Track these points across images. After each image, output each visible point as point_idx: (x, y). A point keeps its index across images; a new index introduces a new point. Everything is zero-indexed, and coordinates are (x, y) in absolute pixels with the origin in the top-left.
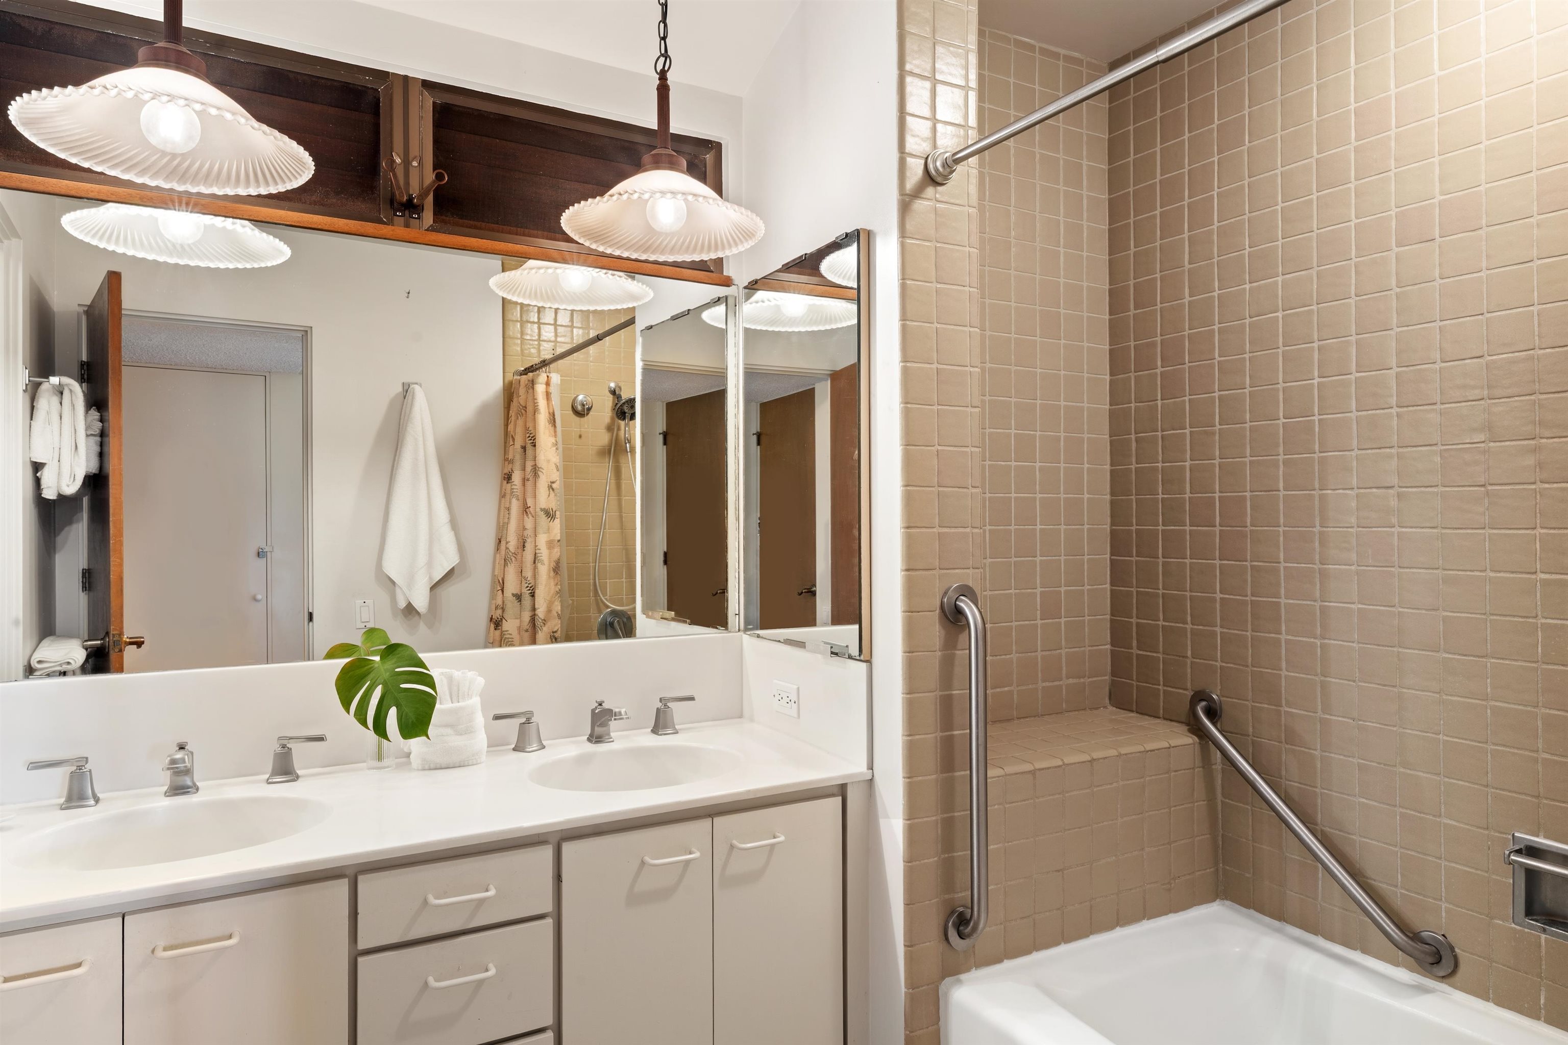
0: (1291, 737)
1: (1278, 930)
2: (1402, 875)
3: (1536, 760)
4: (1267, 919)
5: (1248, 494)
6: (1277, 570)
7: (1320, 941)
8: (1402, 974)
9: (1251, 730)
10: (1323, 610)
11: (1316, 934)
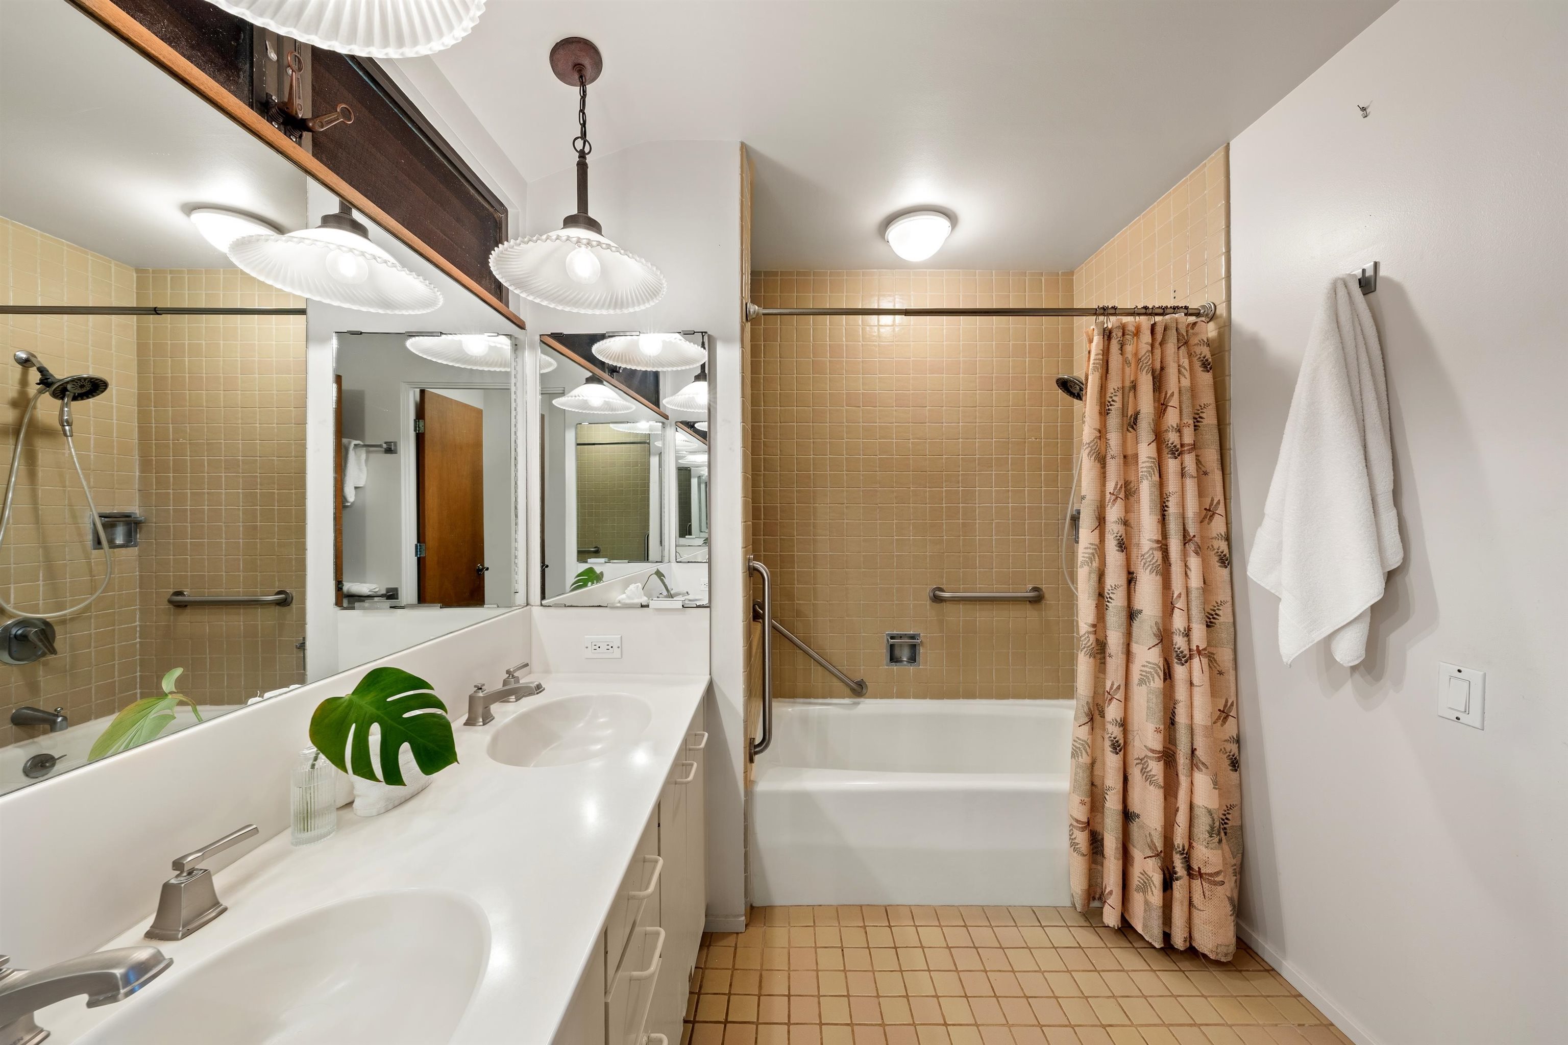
0: (799, 614)
1: (795, 703)
2: (847, 661)
3: (893, 604)
4: (787, 700)
5: (778, 505)
6: (793, 540)
7: (812, 700)
8: (847, 701)
9: (779, 614)
10: (815, 556)
11: (810, 698)
